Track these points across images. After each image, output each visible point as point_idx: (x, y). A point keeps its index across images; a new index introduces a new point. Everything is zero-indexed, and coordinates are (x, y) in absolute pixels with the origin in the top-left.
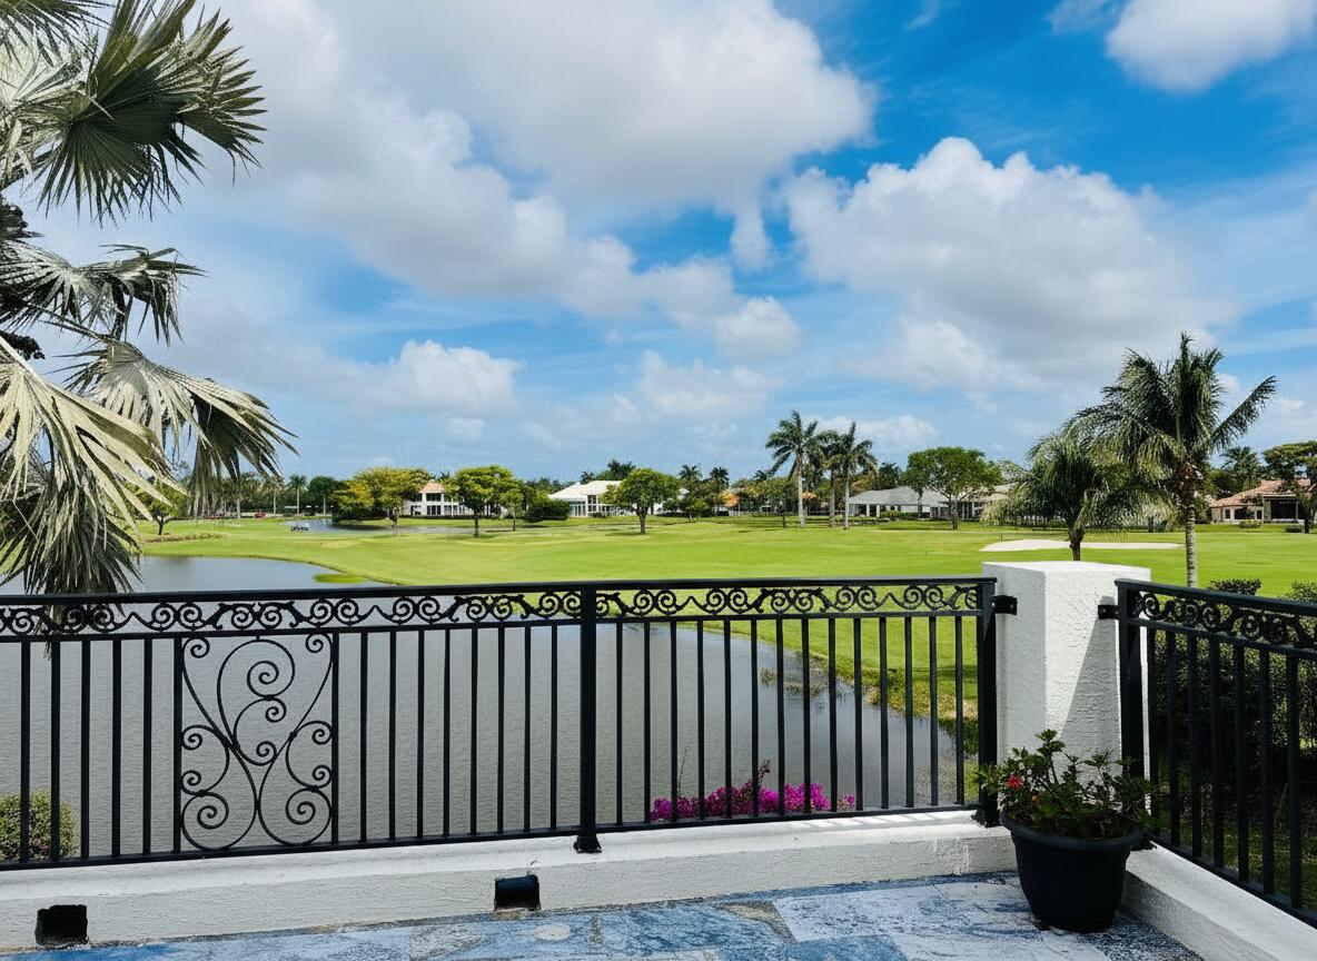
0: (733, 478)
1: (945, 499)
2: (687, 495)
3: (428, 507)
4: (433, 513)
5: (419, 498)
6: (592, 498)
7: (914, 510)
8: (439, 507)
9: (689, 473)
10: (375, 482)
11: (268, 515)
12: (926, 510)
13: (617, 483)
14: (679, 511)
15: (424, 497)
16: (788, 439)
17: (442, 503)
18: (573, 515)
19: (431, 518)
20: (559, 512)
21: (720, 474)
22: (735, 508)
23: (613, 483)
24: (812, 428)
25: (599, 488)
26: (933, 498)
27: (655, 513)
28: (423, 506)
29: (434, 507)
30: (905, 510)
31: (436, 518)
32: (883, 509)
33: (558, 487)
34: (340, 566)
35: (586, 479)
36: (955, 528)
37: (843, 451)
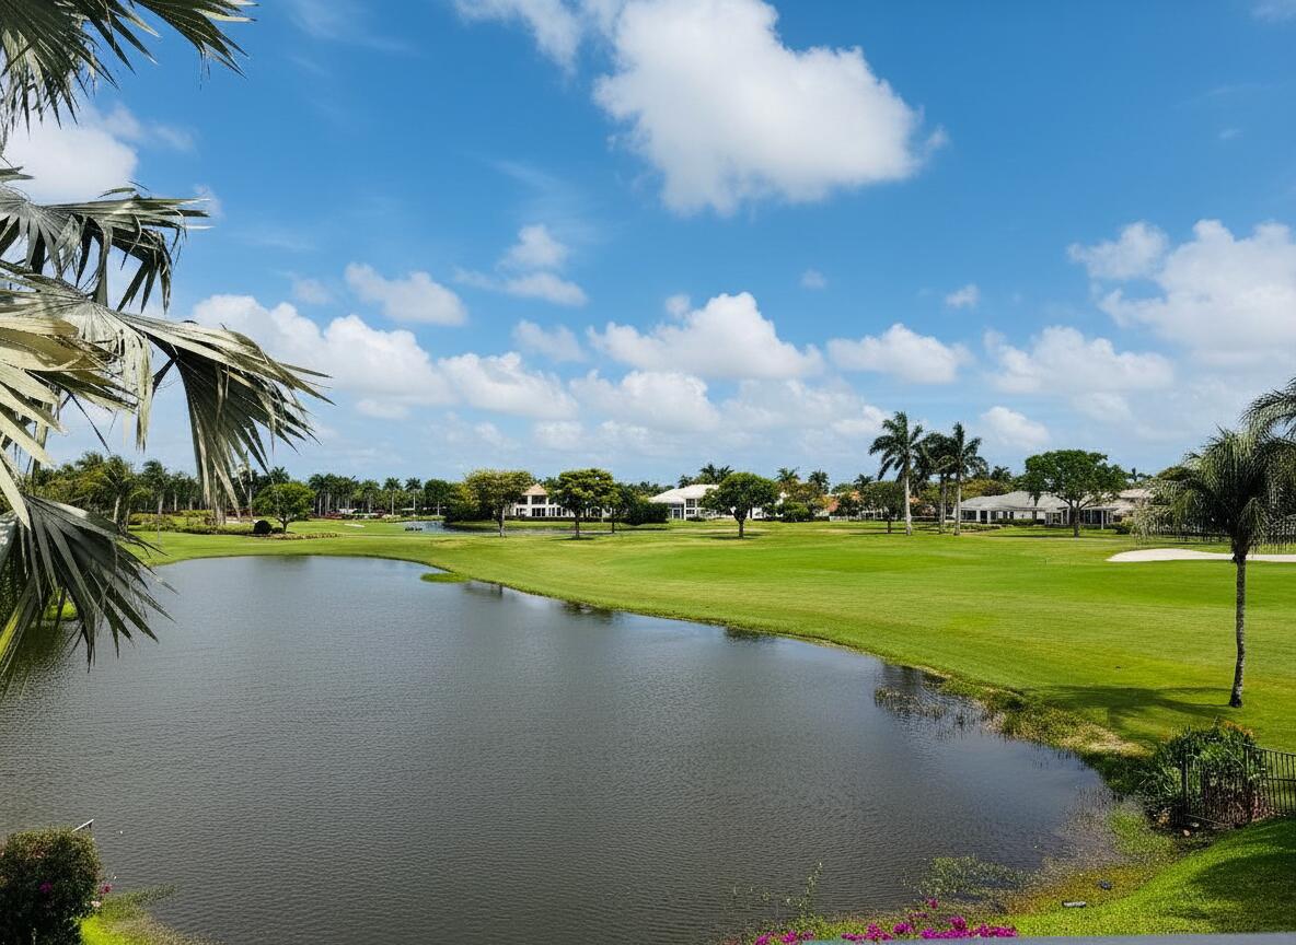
0: (833, 482)
1: (1063, 504)
2: (785, 500)
3: (534, 510)
4: (539, 514)
5: (524, 501)
6: (690, 502)
7: (1029, 516)
8: (544, 510)
9: (788, 479)
10: (482, 485)
11: (385, 516)
12: (1041, 516)
13: (716, 487)
14: (777, 515)
15: (530, 499)
16: (894, 442)
17: (547, 506)
18: (671, 519)
19: (536, 520)
20: (658, 515)
21: (819, 478)
22: (835, 513)
23: (710, 486)
24: (918, 431)
25: (698, 491)
26: (1050, 503)
27: (754, 517)
28: (528, 509)
29: (539, 510)
30: (1017, 516)
31: (541, 520)
32: (994, 514)
33: (657, 491)
34: (448, 566)
35: (685, 483)
36: (1076, 535)
37: (950, 453)
